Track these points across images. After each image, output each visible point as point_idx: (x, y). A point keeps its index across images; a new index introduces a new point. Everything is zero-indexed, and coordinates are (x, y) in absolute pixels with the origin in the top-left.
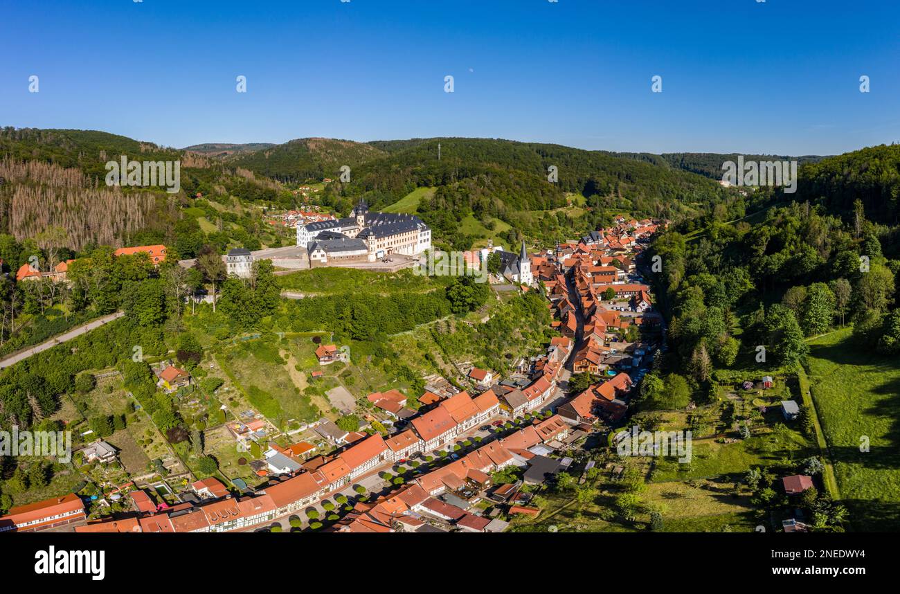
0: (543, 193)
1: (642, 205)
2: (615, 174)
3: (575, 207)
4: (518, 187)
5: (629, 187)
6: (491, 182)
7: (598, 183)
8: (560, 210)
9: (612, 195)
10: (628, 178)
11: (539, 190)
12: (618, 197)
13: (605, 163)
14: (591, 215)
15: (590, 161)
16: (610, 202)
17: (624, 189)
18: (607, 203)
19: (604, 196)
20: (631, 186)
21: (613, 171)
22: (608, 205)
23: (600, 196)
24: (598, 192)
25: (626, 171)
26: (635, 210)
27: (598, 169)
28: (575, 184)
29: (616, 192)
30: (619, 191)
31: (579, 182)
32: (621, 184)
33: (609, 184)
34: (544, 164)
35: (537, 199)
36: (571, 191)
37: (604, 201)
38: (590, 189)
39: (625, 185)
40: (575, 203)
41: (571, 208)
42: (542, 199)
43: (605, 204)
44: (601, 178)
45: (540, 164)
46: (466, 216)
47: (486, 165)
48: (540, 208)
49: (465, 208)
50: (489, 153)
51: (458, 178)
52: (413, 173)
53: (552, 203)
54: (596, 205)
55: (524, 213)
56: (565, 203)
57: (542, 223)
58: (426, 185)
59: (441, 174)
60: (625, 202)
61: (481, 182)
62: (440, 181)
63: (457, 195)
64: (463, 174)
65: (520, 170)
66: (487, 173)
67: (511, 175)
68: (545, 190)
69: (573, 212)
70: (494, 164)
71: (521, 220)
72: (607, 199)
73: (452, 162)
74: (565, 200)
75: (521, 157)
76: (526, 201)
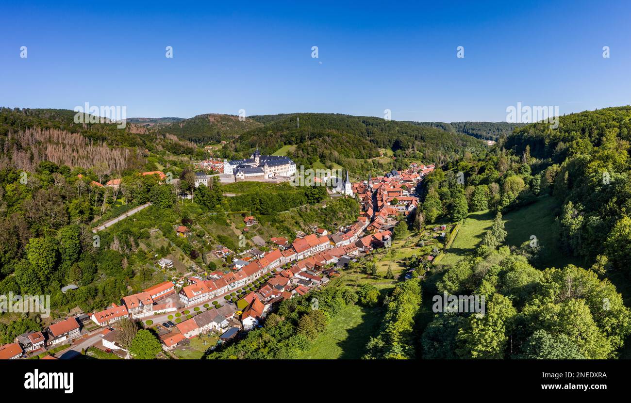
0: (364, 148)
1: (429, 155)
2: (413, 136)
3: (385, 157)
4: (348, 144)
5: (422, 144)
6: (331, 141)
7: (401, 142)
8: (375, 158)
9: (410, 150)
10: (422, 139)
11: (361, 146)
12: (414, 151)
13: (407, 129)
14: (395, 162)
15: (398, 128)
16: (409, 154)
17: (418, 146)
18: (407, 155)
19: (405, 150)
20: (423, 144)
22: (406, 156)
23: (402, 150)
24: (401, 148)
25: (421, 134)
26: (424, 159)
27: (403, 133)
28: (387, 143)
29: (413, 147)
30: (415, 147)
31: (389, 142)
32: (417, 142)
33: (409, 143)
34: (367, 130)
35: (360, 152)
36: (384, 148)
37: (405, 153)
38: (396, 146)
39: (419, 143)
40: (385, 155)
41: (382, 158)
42: (363, 152)
43: (405, 155)
44: (403, 139)
45: (364, 131)
46: (316, 161)
47: (328, 131)
48: (362, 157)
49: (315, 157)
50: (330, 124)
51: (310, 139)
52: (281, 136)
53: (370, 154)
54: (399, 156)
55: (351, 159)
56: (378, 155)
57: (362, 166)
58: (290, 144)
59: (299, 137)
60: (419, 154)
61: (324, 141)
62: (299, 141)
63: (310, 149)
64: (313, 136)
65: (350, 133)
66: (328, 136)
67: (344, 137)
68: (365, 146)
69: (384, 160)
70: (334, 131)
71: (349, 164)
72: (407, 152)
73: (306, 129)
74: (378, 153)
75: (352, 126)
76: (352, 153)
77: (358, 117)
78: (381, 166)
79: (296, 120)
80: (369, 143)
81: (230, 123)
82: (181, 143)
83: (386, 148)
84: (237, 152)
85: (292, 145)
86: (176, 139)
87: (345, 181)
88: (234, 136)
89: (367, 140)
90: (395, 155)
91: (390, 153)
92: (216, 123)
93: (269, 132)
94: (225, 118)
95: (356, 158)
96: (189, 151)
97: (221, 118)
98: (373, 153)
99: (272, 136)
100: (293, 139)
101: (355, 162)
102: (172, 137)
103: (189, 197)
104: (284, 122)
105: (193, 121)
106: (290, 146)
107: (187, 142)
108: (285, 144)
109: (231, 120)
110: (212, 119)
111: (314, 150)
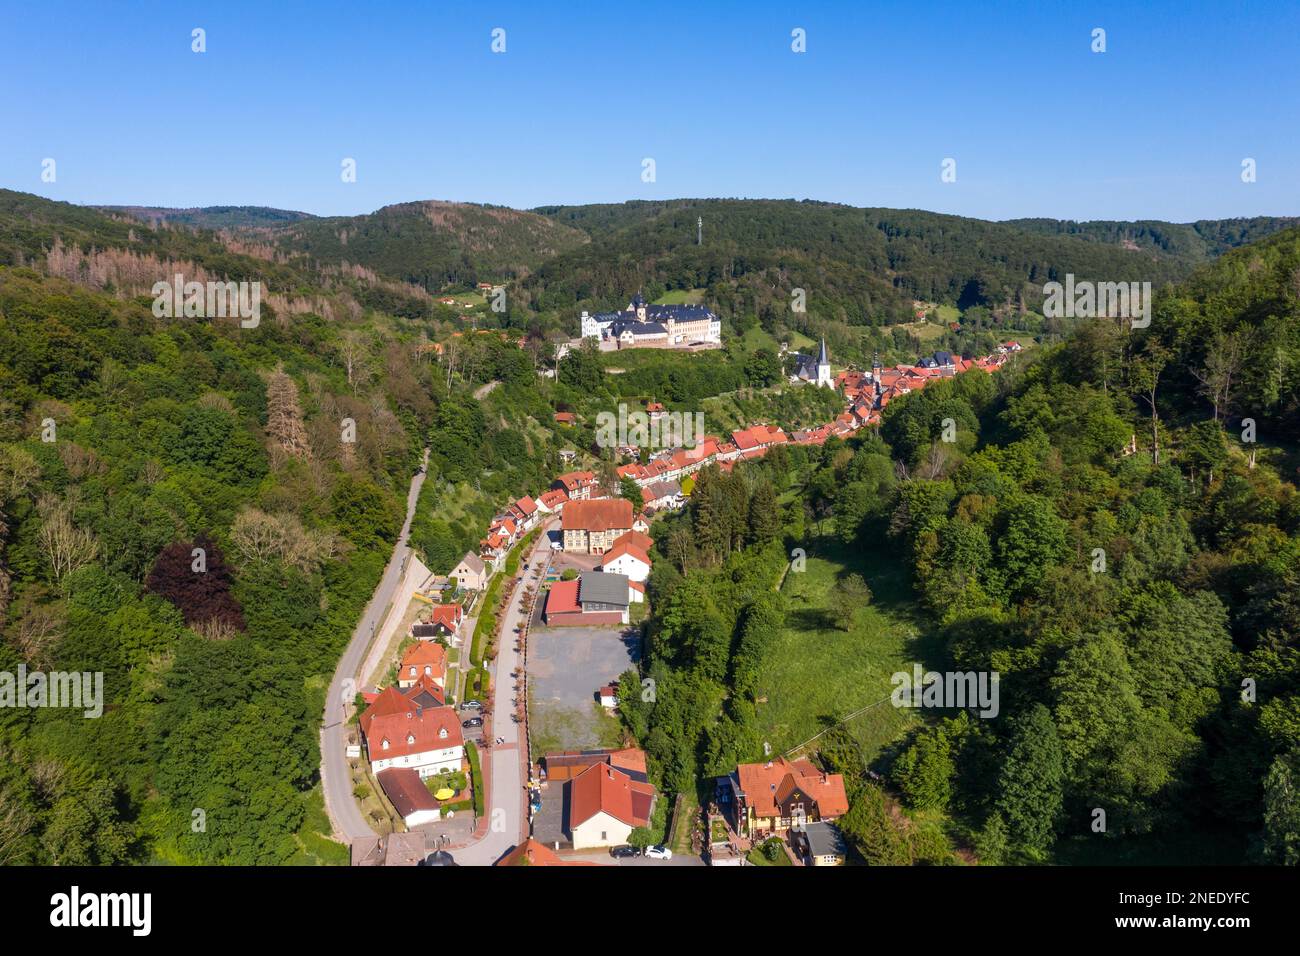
0: (873, 299)
3: (930, 324)
4: (831, 287)
6: (788, 278)
7: (984, 284)
8: (904, 326)
9: (1009, 308)
11: (867, 294)
12: (1018, 309)
13: (1010, 247)
14: (957, 338)
16: (1000, 318)
18: (995, 320)
19: (992, 308)
21: (1022, 263)
22: (994, 324)
23: (986, 307)
24: (982, 301)
25: (1049, 262)
27: (995, 258)
28: (942, 286)
29: (1017, 299)
30: (1023, 299)
31: (952, 283)
32: (1030, 285)
33: (1006, 287)
34: (889, 251)
35: (861, 308)
36: (933, 300)
37: (991, 316)
38: (970, 295)
40: (932, 318)
41: (923, 325)
42: (869, 307)
43: (990, 321)
44: (991, 277)
45: (879, 251)
46: (750, 327)
47: (780, 253)
48: (867, 322)
49: (750, 317)
50: (785, 232)
51: (735, 275)
52: (659, 267)
53: (889, 314)
54: (974, 322)
55: (836, 324)
56: (910, 317)
57: (865, 342)
58: (682, 287)
59: (705, 270)
60: (1031, 319)
61: (772, 279)
62: (704, 280)
63: (738, 298)
64: (741, 268)
65: (841, 259)
66: (781, 266)
67: (822, 269)
68: (878, 293)
69: (924, 332)
70: (795, 251)
71: (832, 334)
72: (998, 312)
73: (722, 248)
74: (911, 310)
75: (846, 237)
76: (842, 310)
77: (868, 212)
78: (914, 344)
79: (692, 222)
80: (892, 286)
81: (493, 231)
82: (392, 287)
83: (938, 300)
84: (539, 310)
85: (688, 291)
86: (372, 278)
87: (819, 361)
88: (514, 266)
89: (886, 277)
90: (961, 320)
91: (949, 313)
92: (453, 230)
93: (623, 257)
94: (476, 216)
95: (850, 323)
96: (417, 310)
97: (464, 215)
98: (896, 312)
99: (634, 267)
100: (690, 274)
101: (847, 331)
102: (359, 271)
103: (550, 373)
104: (660, 229)
105: (380, 223)
106: (682, 292)
107: (406, 285)
108: (669, 288)
109: (494, 221)
110: (437, 219)
111: (748, 301)
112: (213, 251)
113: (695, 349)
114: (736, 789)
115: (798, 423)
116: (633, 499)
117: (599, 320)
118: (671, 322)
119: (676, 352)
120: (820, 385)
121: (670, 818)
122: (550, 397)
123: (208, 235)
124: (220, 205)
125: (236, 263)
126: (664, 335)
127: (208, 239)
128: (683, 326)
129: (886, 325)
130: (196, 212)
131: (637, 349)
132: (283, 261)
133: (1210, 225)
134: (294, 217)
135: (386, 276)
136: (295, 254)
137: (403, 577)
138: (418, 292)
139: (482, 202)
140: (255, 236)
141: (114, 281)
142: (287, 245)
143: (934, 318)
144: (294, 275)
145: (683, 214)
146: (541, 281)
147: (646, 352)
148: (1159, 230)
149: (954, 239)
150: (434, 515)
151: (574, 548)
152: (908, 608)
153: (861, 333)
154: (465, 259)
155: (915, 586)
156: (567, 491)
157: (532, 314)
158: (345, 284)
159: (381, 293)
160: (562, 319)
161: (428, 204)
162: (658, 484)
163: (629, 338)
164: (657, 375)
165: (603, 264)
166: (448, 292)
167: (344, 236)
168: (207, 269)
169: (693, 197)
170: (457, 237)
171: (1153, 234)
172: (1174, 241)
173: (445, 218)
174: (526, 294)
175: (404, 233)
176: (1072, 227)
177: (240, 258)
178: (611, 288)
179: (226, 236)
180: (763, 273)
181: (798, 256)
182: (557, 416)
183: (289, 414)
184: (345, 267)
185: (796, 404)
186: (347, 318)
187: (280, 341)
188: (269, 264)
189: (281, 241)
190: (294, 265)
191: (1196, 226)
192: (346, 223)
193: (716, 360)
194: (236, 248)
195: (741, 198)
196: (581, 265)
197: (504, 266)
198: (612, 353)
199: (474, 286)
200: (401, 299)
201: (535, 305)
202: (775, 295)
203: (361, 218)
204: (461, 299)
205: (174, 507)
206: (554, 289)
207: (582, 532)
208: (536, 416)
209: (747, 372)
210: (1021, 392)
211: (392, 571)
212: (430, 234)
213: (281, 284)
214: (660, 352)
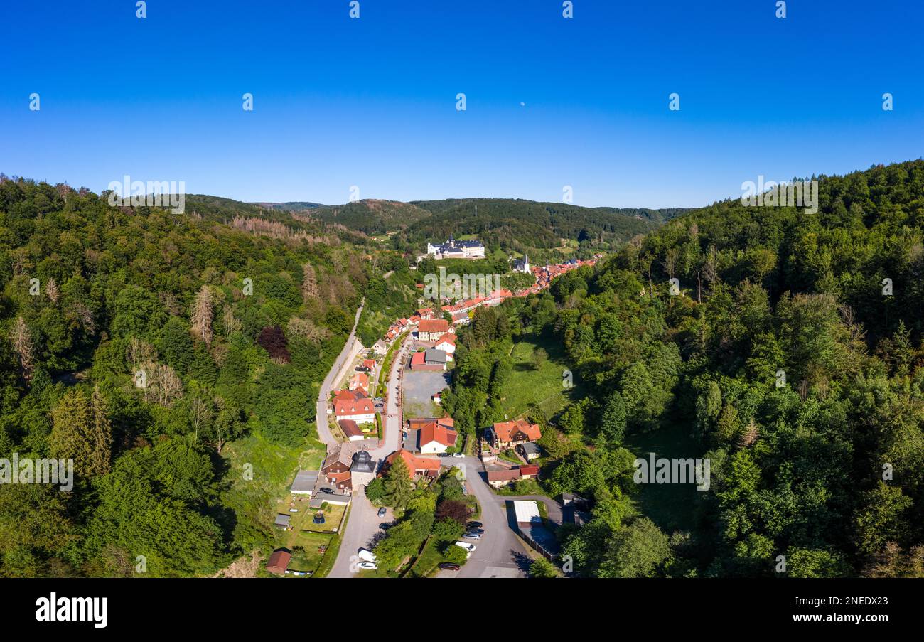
0: (545, 238)
1: (616, 246)
2: (602, 225)
4: (528, 232)
5: (610, 235)
7: (587, 232)
8: (558, 248)
9: (597, 240)
10: (612, 229)
11: (543, 236)
12: (600, 241)
13: (596, 218)
14: (578, 252)
15: (585, 217)
16: (594, 245)
17: (605, 235)
18: (592, 245)
19: (590, 241)
20: (612, 234)
23: (588, 241)
24: (587, 238)
25: (611, 223)
26: (610, 250)
27: (591, 222)
28: (572, 232)
29: (600, 237)
30: (602, 237)
31: (575, 231)
32: (604, 233)
33: (595, 233)
34: (551, 219)
35: (541, 241)
36: (568, 238)
37: (590, 244)
38: (582, 236)
39: (607, 233)
40: (568, 245)
41: (565, 248)
42: (544, 240)
43: (590, 246)
44: (590, 229)
45: (547, 219)
46: (497, 250)
47: (508, 220)
48: (543, 247)
49: (496, 245)
50: (510, 211)
51: (490, 228)
52: (459, 226)
53: (552, 244)
54: (584, 247)
55: (531, 248)
56: (560, 245)
57: (543, 255)
58: (469, 233)
59: (479, 226)
60: (605, 245)
61: (505, 230)
62: (478, 230)
63: (491, 238)
64: (493, 226)
65: (532, 222)
66: (509, 225)
67: (525, 226)
68: (547, 236)
69: (566, 251)
70: (514, 219)
71: (530, 252)
72: (593, 243)
73: (485, 218)
74: (560, 243)
75: (534, 214)
76: (533, 242)
77: (542, 204)
78: (562, 255)
79: (473, 207)
80: (552, 232)
81: (393, 211)
82: (352, 233)
83: (570, 238)
84: (410, 242)
85: (471, 235)
86: (345, 229)
87: (525, 262)
88: (400, 225)
89: (550, 229)
90: (579, 246)
91: (575, 243)
92: (377, 210)
93: (445, 221)
94: (386, 205)
95: (537, 247)
96: (362, 242)
97: (381, 205)
98: (554, 243)
99: (449, 225)
100: (472, 228)
101: (535, 251)
102: (341, 226)
103: (415, 268)
104: (460, 210)
105: (349, 208)
106: (468, 235)
107: (358, 232)
108: (463, 234)
109: (394, 207)
110: (371, 206)
111: (496, 239)
112: (288, 219)
113: (474, 258)
114: (493, 432)
115: (516, 288)
116: (448, 320)
117: (435, 247)
118: (464, 247)
119: (466, 260)
120: (525, 272)
121: (464, 443)
122: (415, 277)
123: (286, 213)
124: (292, 201)
125: (296, 223)
126: (461, 253)
127: (287, 214)
128: (469, 249)
129: (551, 248)
130: (283, 204)
131: (450, 259)
132: (313, 222)
133: (664, 210)
134: (318, 205)
135: (351, 228)
136: (317, 220)
137: (352, 347)
138: (363, 235)
139: (389, 199)
140: (303, 213)
141: (254, 229)
142: (314, 216)
143: (569, 246)
144: (316, 228)
145: (469, 204)
146: (412, 231)
147: (454, 260)
148: (647, 212)
149: (575, 214)
150: (366, 324)
151: (423, 339)
152: (563, 360)
153: (541, 251)
154: (381, 222)
155: (566, 351)
156: (421, 316)
157: (407, 244)
158: (335, 231)
159: (348, 235)
160: (420, 246)
161: (368, 201)
162: (458, 314)
163: (447, 254)
164: (458, 269)
165: (437, 224)
166: (374, 235)
167: (335, 213)
168: (285, 225)
169: (473, 197)
170: (378, 213)
171: (645, 213)
172: (652, 216)
173: (374, 206)
174: (406, 236)
175: (358, 212)
176: (618, 211)
177: (297, 221)
178: (440, 233)
179: (293, 213)
180: (501, 228)
181: (515, 221)
182: (417, 285)
183: (311, 281)
184: (335, 225)
185: (516, 280)
186: (335, 244)
187: (309, 253)
188: (307, 223)
189: (312, 214)
190: (316, 224)
191: (659, 211)
192: (336, 208)
193: (483, 263)
194: (296, 218)
195: (492, 198)
196: (428, 224)
197: (397, 225)
198: (440, 260)
199: (385, 233)
200: (356, 237)
201: (409, 240)
202: (506, 237)
203: (342, 206)
204: (380, 237)
205: (268, 314)
206: (417, 234)
207: (427, 333)
208: (409, 285)
209: (495, 268)
210: (603, 273)
211: (348, 345)
212: (368, 212)
213: (311, 231)
214: (460, 260)
